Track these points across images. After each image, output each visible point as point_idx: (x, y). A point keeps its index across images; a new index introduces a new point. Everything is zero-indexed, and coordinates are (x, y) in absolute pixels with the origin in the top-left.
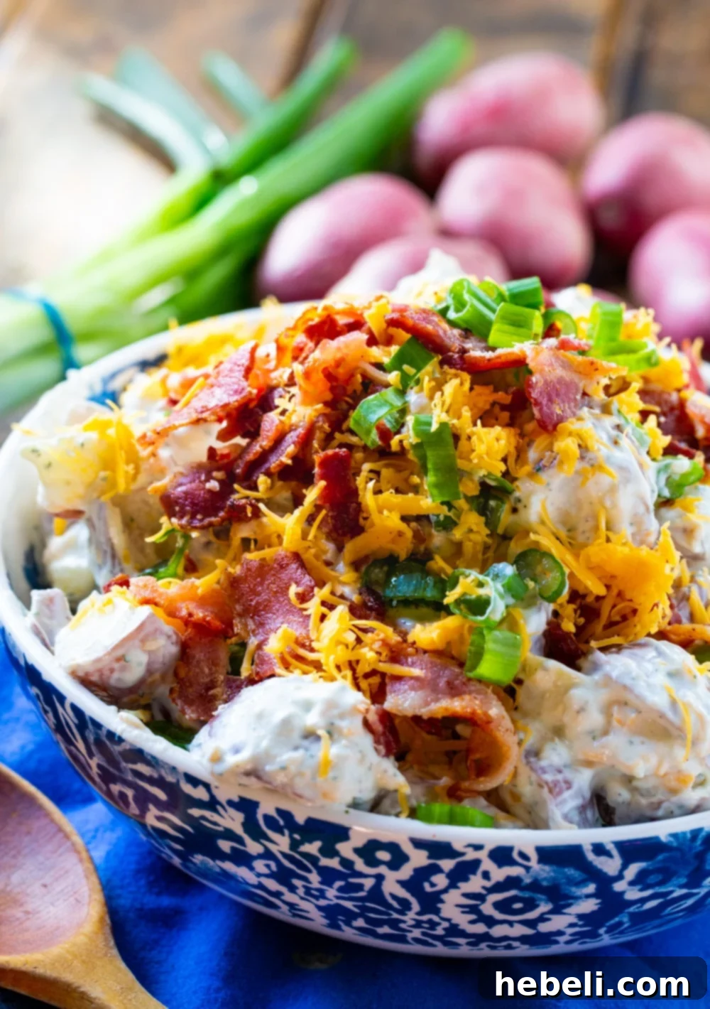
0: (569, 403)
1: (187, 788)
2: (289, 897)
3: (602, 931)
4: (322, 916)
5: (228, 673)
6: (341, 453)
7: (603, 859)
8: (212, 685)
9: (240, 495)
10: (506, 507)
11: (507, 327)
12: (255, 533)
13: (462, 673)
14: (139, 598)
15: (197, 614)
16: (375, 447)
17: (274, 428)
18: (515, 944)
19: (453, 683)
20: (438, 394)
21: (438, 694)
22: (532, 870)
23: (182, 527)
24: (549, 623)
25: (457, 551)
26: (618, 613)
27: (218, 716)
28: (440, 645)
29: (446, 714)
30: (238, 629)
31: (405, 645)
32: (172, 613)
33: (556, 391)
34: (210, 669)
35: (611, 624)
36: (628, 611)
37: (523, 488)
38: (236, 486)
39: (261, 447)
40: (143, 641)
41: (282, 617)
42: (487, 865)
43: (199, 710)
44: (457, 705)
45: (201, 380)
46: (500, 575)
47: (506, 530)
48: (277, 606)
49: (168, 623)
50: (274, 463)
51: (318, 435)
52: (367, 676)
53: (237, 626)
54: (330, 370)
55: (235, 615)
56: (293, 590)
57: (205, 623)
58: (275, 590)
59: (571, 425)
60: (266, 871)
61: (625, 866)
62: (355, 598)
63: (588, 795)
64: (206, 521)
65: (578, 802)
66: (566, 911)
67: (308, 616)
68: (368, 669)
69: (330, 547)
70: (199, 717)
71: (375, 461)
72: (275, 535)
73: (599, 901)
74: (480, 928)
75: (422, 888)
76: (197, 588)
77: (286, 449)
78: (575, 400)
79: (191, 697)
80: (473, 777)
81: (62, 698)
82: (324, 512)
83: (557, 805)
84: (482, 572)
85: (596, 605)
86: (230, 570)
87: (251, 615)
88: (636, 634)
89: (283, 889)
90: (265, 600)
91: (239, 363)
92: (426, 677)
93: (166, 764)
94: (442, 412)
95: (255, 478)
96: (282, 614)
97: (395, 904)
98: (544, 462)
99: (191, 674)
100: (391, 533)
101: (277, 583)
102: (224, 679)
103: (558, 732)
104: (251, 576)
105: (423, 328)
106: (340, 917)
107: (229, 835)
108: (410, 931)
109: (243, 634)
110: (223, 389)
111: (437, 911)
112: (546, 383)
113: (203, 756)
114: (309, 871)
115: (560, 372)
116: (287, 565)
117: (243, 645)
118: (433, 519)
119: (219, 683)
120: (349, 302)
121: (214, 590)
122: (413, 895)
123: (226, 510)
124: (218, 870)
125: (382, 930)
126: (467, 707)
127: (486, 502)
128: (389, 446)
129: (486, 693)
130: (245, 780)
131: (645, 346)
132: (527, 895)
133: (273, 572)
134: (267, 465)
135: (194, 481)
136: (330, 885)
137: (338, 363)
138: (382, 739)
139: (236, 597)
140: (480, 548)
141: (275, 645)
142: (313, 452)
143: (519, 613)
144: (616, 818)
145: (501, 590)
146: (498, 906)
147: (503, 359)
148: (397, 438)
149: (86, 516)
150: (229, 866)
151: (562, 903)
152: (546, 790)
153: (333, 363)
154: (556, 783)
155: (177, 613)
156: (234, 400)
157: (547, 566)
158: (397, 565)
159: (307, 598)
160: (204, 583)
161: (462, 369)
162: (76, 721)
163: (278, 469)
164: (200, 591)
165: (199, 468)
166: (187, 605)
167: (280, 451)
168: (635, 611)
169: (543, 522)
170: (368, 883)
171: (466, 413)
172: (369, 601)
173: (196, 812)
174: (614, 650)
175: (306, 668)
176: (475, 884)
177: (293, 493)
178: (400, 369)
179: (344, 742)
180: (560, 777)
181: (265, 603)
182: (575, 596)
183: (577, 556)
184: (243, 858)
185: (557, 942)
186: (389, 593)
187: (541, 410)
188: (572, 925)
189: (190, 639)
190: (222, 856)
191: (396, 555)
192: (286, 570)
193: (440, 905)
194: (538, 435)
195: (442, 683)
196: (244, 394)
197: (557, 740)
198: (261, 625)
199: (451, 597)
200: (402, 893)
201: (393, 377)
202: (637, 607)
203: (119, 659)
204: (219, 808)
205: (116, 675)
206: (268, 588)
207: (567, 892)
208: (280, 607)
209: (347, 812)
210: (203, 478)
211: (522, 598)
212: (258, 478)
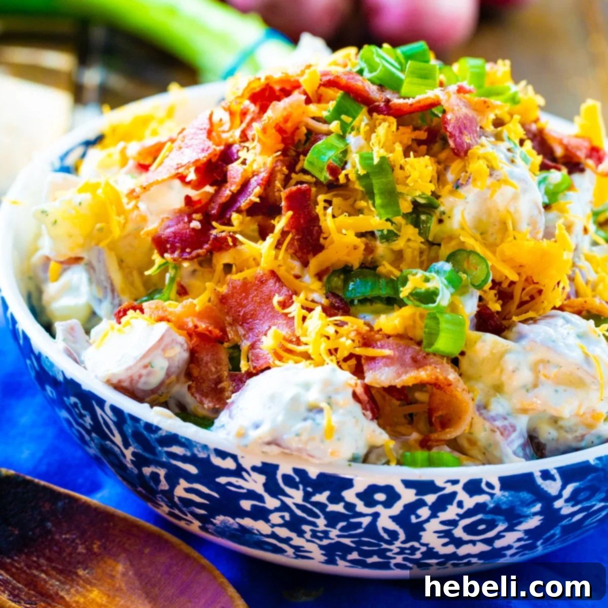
0: (473, 134)
1: (217, 461)
2: (297, 541)
3: (539, 543)
4: (322, 554)
5: (230, 370)
6: (303, 188)
7: (549, 482)
8: (219, 380)
9: (218, 230)
10: (434, 220)
11: (416, 80)
12: (234, 259)
13: (421, 350)
14: (155, 316)
15: (202, 326)
16: (327, 181)
17: (240, 175)
18: (474, 560)
19: (416, 358)
20: (373, 136)
21: (406, 367)
22: (495, 496)
23: (174, 260)
24: (479, 306)
25: (398, 257)
26: (527, 294)
27: (233, 403)
28: (400, 330)
29: (415, 382)
30: (231, 335)
31: (373, 333)
32: (181, 327)
33: (464, 126)
34: (216, 368)
35: (522, 304)
36: (534, 292)
37: (447, 203)
38: (214, 224)
39: (230, 191)
40: (164, 350)
41: (268, 321)
42: (462, 496)
43: (214, 400)
44: (423, 375)
45: (169, 144)
46: (440, 271)
47: (434, 237)
48: (262, 314)
49: (180, 335)
50: (243, 203)
51: (279, 176)
52: (346, 360)
53: (230, 333)
54: (281, 125)
55: (226, 325)
56: (276, 299)
57: (207, 333)
58: (259, 301)
59: (476, 150)
60: (281, 521)
61: (563, 487)
62: (324, 301)
63: (526, 435)
64: (194, 253)
65: (520, 441)
66: (517, 528)
67: (293, 318)
68: (346, 354)
69: (296, 265)
70: (214, 405)
71: (326, 193)
72: (252, 259)
73: (541, 518)
74: (451, 549)
75: (409, 520)
76: (195, 305)
77: (253, 190)
78: (476, 131)
79: (205, 390)
80: (439, 429)
81: (101, 402)
82: (290, 236)
83: (508, 444)
84: (426, 270)
85: (510, 290)
86: (219, 289)
87: (240, 323)
88: (544, 309)
89: (293, 535)
90: (253, 310)
91: (201, 127)
92: (394, 355)
93: (199, 443)
94: (380, 149)
95: (228, 216)
96: (267, 320)
97: (386, 536)
98: (461, 181)
99: (202, 372)
100: (348, 247)
101: (260, 296)
102: (228, 375)
103: (498, 389)
104: (237, 293)
105: (353, 85)
106: (339, 553)
107: (251, 495)
108: (394, 558)
109: (236, 338)
110: (191, 148)
111: (418, 538)
112: (457, 119)
113: (228, 434)
114: (317, 517)
115: (464, 111)
116: (267, 280)
117: (237, 347)
118: (378, 234)
119: (225, 378)
120: (284, 71)
121: (207, 307)
122: (401, 527)
123: (210, 242)
124: (236, 526)
125: (370, 560)
126: (432, 375)
127: (418, 217)
128: (337, 180)
129: (442, 363)
130: (267, 449)
131: (509, 89)
132: (490, 517)
133: (255, 288)
134: (238, 204)
135: (179, 223)
136: (334, 527)
137: (286, 120)
138: (368, 407)
139: (226, 310)
140: (417, 253)
141: (268, 343)
142: (276, 190)
143: (458, 299)
144: (547, 452)
145: (446, 282)
146: (467, 529)
147: (422, 104)
148: (344, 172)
149: (85, 261)
150: (247, 522)
151: (515, 522)
152: (498, 433)
153: (281, 120)
154: (505, 428)
155: (185, 327)
156: (203, 156)
157: (474, 261)
158: (352, 273)
159: (287, 304)
160: (199, 302)
161: (389, 114)
162: (115, 419)
163: (247, 207)
164: (197, 309)
165: (180, 214)
166: (192, 320)
167: (248, 193)
168: (540, 292)
169: (463, 229)
170: (366, 521)
171: (399, 148)
172: (336, 302)
173: (222, 480)
174: (531, 322)
175: (296, 358)
176: (451, 512)
177: (259, 225)
178: (339, 119)
179: (341, 411)
180: (506, 423)
181: (252, 313)
182: (495, 284)
183: (494, 253)
184: (261, 514)
185: (505, 556)
186: (349, 295)
187: (455, 141)
188: (519, 540)
189: (197, 346)
190: (243, 514)
191: (350, 265)
192: (266, 285)
193: (422, 533)
194: (453, 161)
195: (408, 358)
196: (210, 151)
197: (498, 395)
198: (251, 329)
199: (404, 292)
200: (393, 526)
201: (335, 126)
202: (542, 288)
203: (146, 367)
204: (244, 474)
205: (143, 380)
206: (252, 300)
207: (519, 512)
208: (265, 314)
209: (350, 465)
210: (186, 219)
211: (459, 288)
212: (231, 216)
